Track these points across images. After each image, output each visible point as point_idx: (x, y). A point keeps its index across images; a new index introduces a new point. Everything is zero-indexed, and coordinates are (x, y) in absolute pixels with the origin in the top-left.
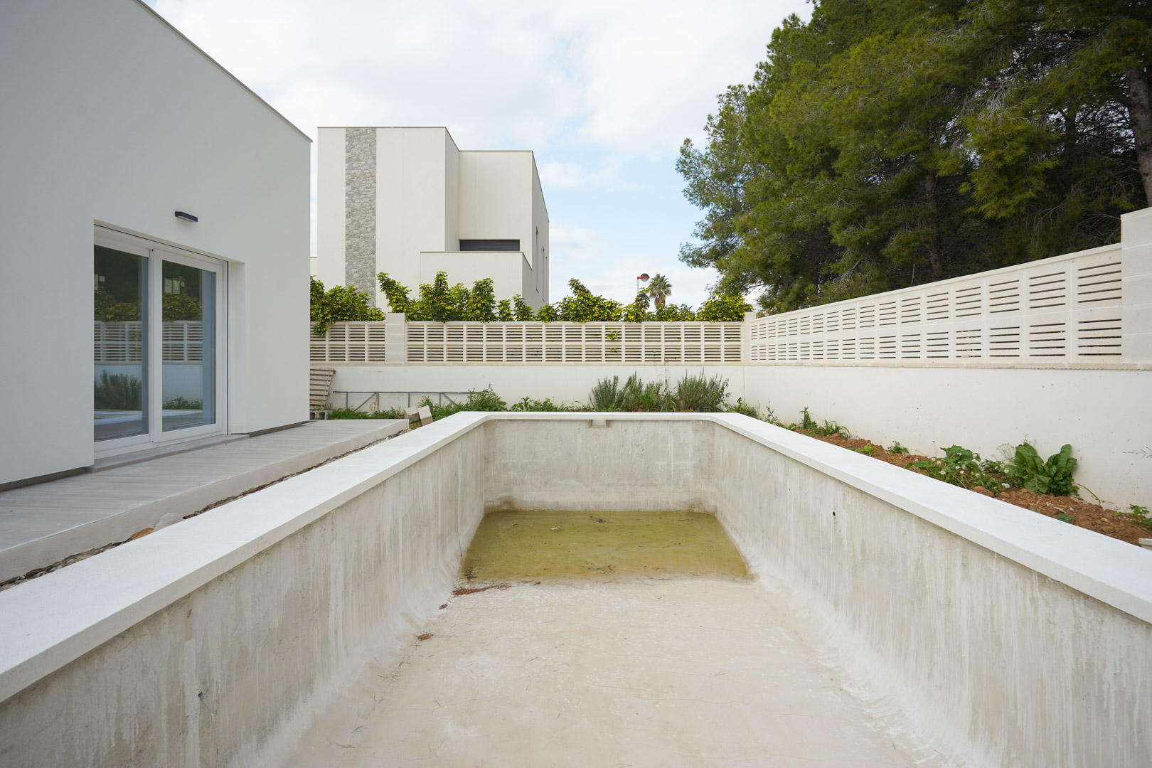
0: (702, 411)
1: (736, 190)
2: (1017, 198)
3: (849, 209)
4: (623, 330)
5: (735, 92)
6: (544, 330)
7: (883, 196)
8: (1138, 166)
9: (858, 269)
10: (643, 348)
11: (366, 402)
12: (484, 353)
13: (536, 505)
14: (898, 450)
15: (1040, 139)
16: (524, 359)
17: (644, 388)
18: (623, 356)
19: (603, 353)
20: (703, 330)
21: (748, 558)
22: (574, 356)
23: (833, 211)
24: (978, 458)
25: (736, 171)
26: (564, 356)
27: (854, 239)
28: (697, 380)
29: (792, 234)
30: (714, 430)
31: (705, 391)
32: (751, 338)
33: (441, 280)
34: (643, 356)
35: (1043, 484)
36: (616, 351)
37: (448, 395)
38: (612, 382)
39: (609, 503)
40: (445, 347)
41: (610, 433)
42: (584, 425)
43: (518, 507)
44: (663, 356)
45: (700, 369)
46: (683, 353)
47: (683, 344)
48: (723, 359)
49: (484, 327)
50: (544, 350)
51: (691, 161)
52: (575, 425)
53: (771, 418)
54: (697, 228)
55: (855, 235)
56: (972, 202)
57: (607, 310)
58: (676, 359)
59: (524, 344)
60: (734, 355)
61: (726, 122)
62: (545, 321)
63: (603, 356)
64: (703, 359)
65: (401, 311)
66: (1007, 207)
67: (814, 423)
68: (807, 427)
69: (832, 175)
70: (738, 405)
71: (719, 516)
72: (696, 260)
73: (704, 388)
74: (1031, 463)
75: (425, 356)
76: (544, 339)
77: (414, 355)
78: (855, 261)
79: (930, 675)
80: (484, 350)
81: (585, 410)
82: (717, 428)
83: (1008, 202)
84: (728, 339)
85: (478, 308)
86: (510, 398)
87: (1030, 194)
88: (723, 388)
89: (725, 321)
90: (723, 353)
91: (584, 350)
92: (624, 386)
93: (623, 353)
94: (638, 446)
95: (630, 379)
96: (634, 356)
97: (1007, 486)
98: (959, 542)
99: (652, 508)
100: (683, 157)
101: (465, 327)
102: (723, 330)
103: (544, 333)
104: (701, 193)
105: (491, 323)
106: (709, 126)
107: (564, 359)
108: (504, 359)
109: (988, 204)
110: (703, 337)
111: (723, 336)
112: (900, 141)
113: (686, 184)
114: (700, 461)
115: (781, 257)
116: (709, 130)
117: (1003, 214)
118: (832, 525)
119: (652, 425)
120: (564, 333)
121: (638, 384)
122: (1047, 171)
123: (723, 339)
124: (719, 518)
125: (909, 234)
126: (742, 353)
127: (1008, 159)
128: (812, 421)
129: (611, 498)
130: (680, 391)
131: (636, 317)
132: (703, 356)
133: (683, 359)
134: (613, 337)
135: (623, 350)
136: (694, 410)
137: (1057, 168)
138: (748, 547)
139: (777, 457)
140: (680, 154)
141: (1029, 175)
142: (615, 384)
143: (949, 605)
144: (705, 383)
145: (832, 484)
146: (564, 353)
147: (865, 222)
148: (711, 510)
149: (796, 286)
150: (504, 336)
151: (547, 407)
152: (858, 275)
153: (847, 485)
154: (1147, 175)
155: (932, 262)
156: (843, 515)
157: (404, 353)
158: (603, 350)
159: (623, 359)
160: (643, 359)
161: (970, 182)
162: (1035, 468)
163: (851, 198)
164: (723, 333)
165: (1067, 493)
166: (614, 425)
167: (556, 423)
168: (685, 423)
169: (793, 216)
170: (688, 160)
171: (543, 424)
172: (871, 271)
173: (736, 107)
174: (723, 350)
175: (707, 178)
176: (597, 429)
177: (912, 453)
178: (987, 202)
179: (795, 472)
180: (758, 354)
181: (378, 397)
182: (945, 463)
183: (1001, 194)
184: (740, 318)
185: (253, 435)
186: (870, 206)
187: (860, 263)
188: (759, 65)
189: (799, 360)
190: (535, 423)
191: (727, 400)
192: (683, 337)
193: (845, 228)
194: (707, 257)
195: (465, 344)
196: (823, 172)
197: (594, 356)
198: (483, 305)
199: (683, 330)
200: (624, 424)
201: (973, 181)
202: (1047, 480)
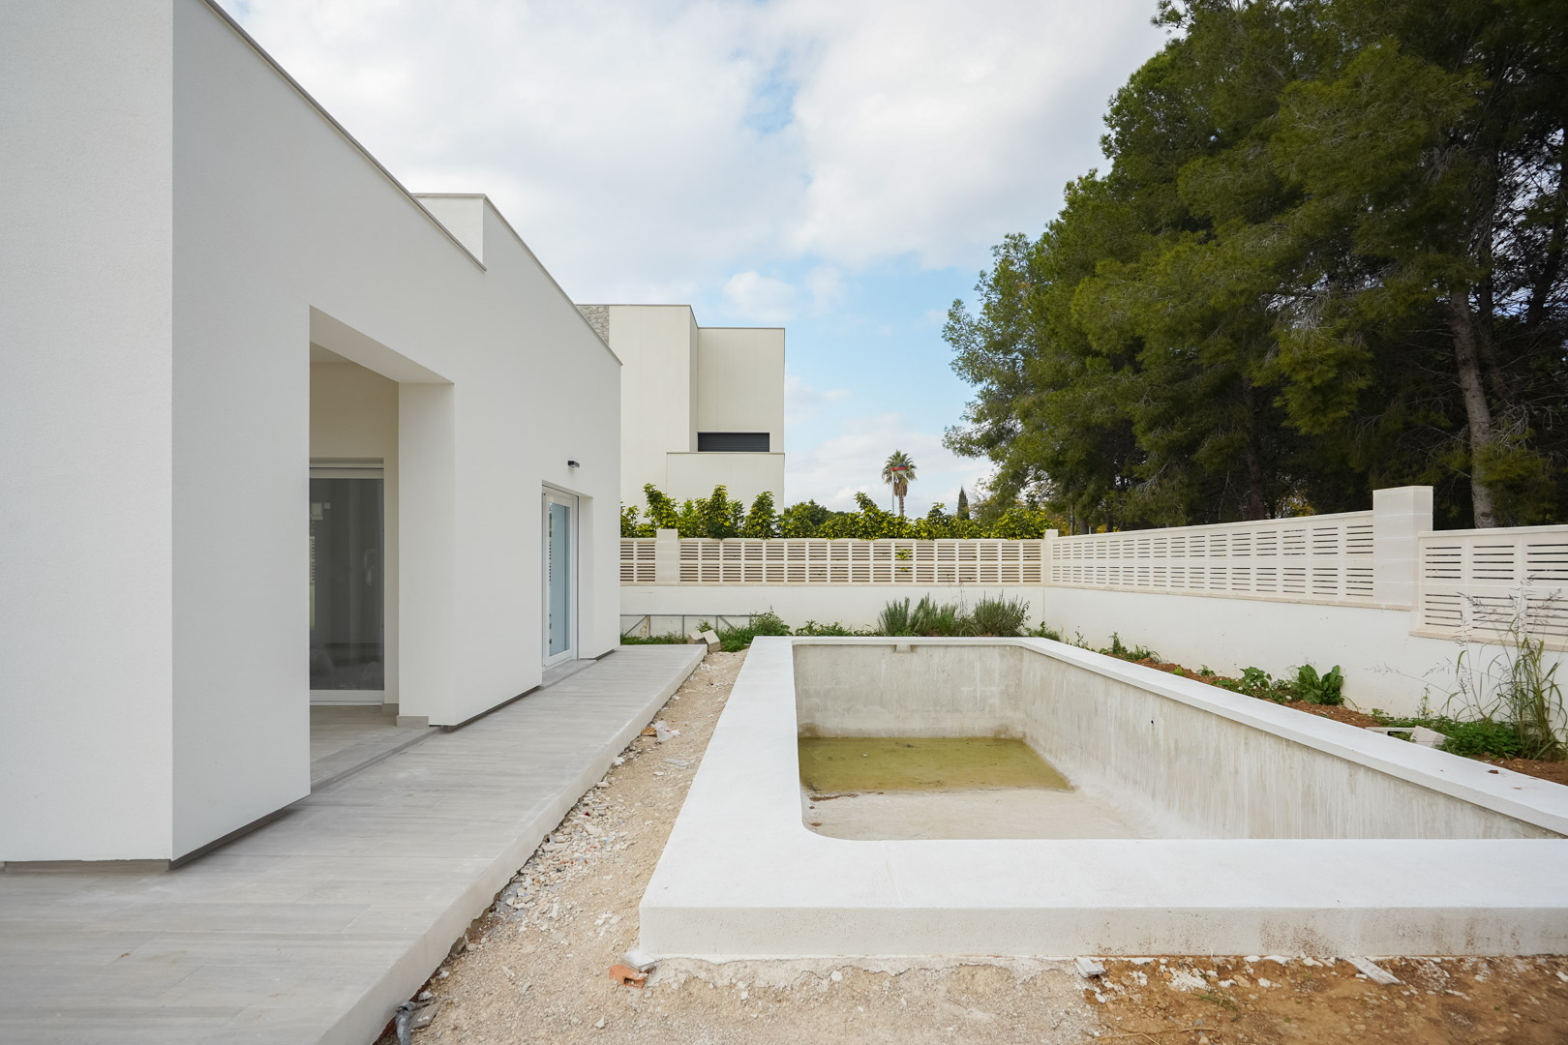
0: (1001, 635)
1: (1014, 361)
2: (1332, 416)
3: (1157, 408)
4: (915, 548)
5: (1016, 242)
6: (829, 548)
7: (1194, 397)
8: (1459, 380)
9: (1165, 475)
10: (936, 567)
11: (636, 625)
12: (764, 573)
13: (839, 732)
14: (1206, 672)
15: (1354, 358)
16: (807, 579)
17: (939, 611)
18: (914, 576)
19: (893, 573)
20: (1000, 548)
21: (1066, 774)
22: (861, 576)
23: (1138, 410)
24: (1269, 676)
25: (1014, 338)
26: (850, 576)
27: (1162, 443)
28: (996, 602)
29: (1087, 428)
30: (1021, 654)
31: (1005, 614)
32: (1052, 557)
33: (720, 495)
34: (936, 576)
35: (1317, 696)
36: (906, 570)
37: (726, 619)
38: (903, 605)
39: (914, 730)
40: (721, 566)
41: (915, 659)
42: (889, 650)
43: (820, 734)
44: (957, 577)
45: (999, 590)
46: (979, 573)
47: (978, 563)
48: (1021, 579)
49: (764, 545)
50: (829, 569)
51: (961, 328)
52: (879, 651)
53: (1081, 644)
54: (968, 410)
55: (1162, 438)
56: (1286, 416)
57: (897, 527)
58: (971, 579)
59: (807, 563)
60: (1033, 575)
61: (1005, 280)
62: (830, 537)
63: (893, 576)
64: (1000, 580)
65: (673, 527)
66: (1321, 425)
67: (1124, 648)
68: (1117, 651)
69: (1137, 370)
70: (1040, 629)
71: (1028, 741)
72: (966, 447)
73: (1003, 610)
74: (1309, 681)
75: (700, 575)
76: (829, 558)
77: (687, 575)
78: (1162, 465)
79: (1224, 825)
80: (764, 569)
81: (878, 634)
82: (1025, 653)
83: (1323, 420)
84: (1027, 558)
85: (758, 524)
86: (794, 622)
87: (1345, 413)
88: (1023, 611)
89: (1023, 538)
90: (1021, 573)
91: (872, 569)
92: (916, 608)
93: (915, 573)
94: (943, 672)
95: (922, 602)
96: (926, 576)
97: (1289, 697)
98: (1243, 728)
99: (958, 735)
100: (951, 323)
101: (743, 545)
102: (1021, 548)
103: (829, 551)
104: (973, 366)
105: (772, 540)
106: (981, 285)
107: (850, 579)
108: (786, 579)
109: (1303, 420)
110: (1000, 555)
111: (1021, 555)
112: (1212, 349)
113: (956, 354)
114: (1007, 686)
115: (1075, 455)
116: (981, 290)
117: (1317, 431)
118: (1151, 731)
119: (957, 650)
120: (850, 551)
121: (931, 606)
122: (1360, 390)
123: (1021, 558)
124: (1028, 743)
125: (1222, 438)
126: (1042, 573)
127: (1317, 382)
128: (1122, 645)
129: (917, 725)
130: (977, 614)
131: (929, 535)
132: (1000, 576)
133: (979, 579)
134: (903, 555)
135: (915, 569)
136: (993, 634)
137: (1370, 388)
138: (1064, 765)
139: (1098, 678)
140: (947, 319)
141: (1343, 393)
142: (906, 607)
143: (1236, 773)
144: (1004, 606)
145: (1150, 698)
146: (850, 573)
147: (1174, 424)
148: (1019, 736)
149: (1091, 487)
150: (786, 555)
151: (837, 631)
152: (1165, 481)
153: (1163, 697)
154: (1467, 390)
155: (1249, 464)
156: (1160, 723)
157: (677, 573)
158: (893, 569)
159: (915, 580)
160: (936, 580)
161: (1283, 396)
162: (1312, 684)
163: (1159, 397)
164: (1021, 552)
165: (1336, 703)
166: (919, 650)
167: (860, 648)
168: (991, 648)
169: (1091, 408)
170: (957, 326)
171: (846, 649)
172: (1180, 477)
173: (1016, 261)
174: (1021, 570)
175: (980, 349)
176: (901, 655)
177: (1218, 675)
178: (1302, 418)
179: (1116, 690)
180: (1061, 575)
181: (650, 620)
182: (1243, 681)
183: (1315, 411)
184: (1041, 536)
185: (597, 659)
186: (1178, 408)
187: (1167, 467)
188: (1049, 225)
189: (1107, 585)
190: (838, 648)
191: (1028, 624)
192: (978, 555)
193: (1151, 430)
194: (978, 443)
195: (743, 562)
196: (1127, 368)
197: (882, 576)
198: (764, 520)
199: (978, 548)
200: (929, 649)
201: (1286, 397)
202: (1319, 693)
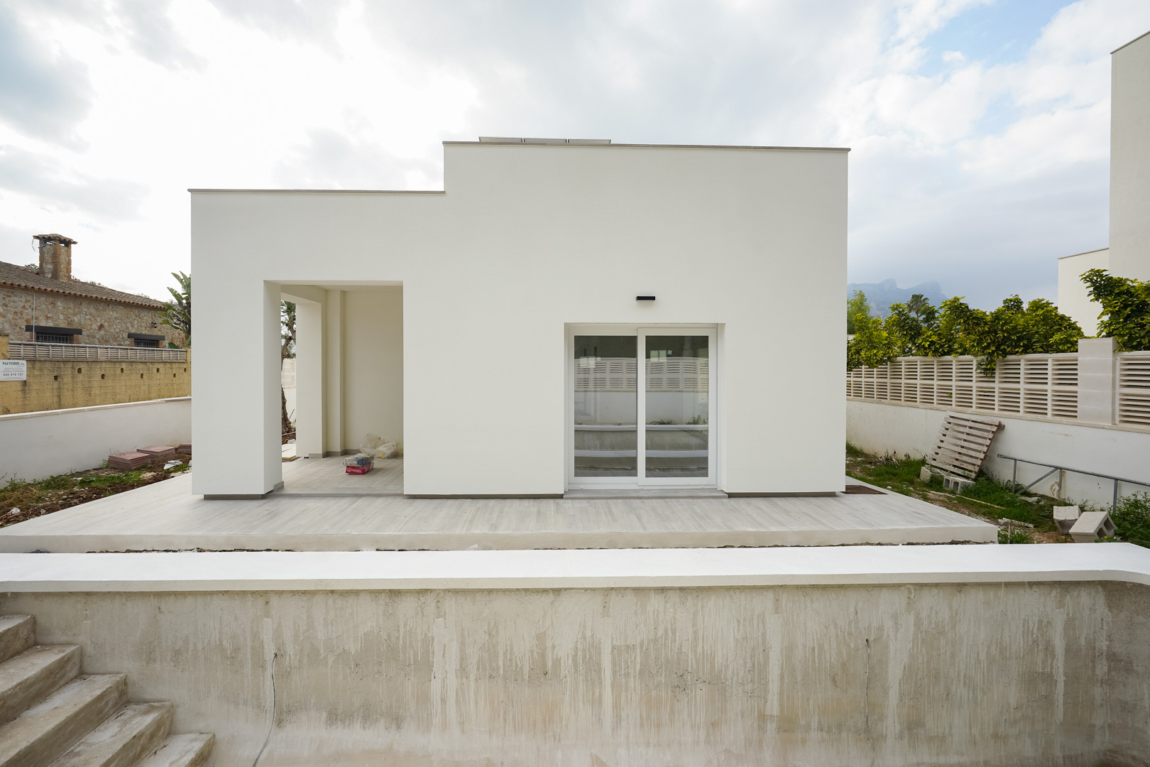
11: (1041, 479)
77: (1133, 412)
157: (1112, 407)
181: (1062, 475)
185: (731, 496)
